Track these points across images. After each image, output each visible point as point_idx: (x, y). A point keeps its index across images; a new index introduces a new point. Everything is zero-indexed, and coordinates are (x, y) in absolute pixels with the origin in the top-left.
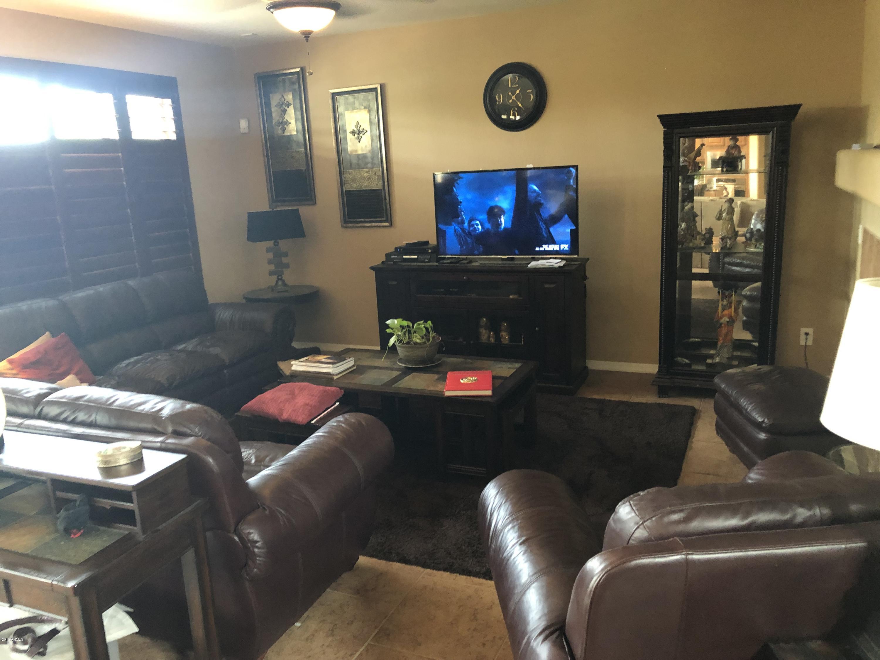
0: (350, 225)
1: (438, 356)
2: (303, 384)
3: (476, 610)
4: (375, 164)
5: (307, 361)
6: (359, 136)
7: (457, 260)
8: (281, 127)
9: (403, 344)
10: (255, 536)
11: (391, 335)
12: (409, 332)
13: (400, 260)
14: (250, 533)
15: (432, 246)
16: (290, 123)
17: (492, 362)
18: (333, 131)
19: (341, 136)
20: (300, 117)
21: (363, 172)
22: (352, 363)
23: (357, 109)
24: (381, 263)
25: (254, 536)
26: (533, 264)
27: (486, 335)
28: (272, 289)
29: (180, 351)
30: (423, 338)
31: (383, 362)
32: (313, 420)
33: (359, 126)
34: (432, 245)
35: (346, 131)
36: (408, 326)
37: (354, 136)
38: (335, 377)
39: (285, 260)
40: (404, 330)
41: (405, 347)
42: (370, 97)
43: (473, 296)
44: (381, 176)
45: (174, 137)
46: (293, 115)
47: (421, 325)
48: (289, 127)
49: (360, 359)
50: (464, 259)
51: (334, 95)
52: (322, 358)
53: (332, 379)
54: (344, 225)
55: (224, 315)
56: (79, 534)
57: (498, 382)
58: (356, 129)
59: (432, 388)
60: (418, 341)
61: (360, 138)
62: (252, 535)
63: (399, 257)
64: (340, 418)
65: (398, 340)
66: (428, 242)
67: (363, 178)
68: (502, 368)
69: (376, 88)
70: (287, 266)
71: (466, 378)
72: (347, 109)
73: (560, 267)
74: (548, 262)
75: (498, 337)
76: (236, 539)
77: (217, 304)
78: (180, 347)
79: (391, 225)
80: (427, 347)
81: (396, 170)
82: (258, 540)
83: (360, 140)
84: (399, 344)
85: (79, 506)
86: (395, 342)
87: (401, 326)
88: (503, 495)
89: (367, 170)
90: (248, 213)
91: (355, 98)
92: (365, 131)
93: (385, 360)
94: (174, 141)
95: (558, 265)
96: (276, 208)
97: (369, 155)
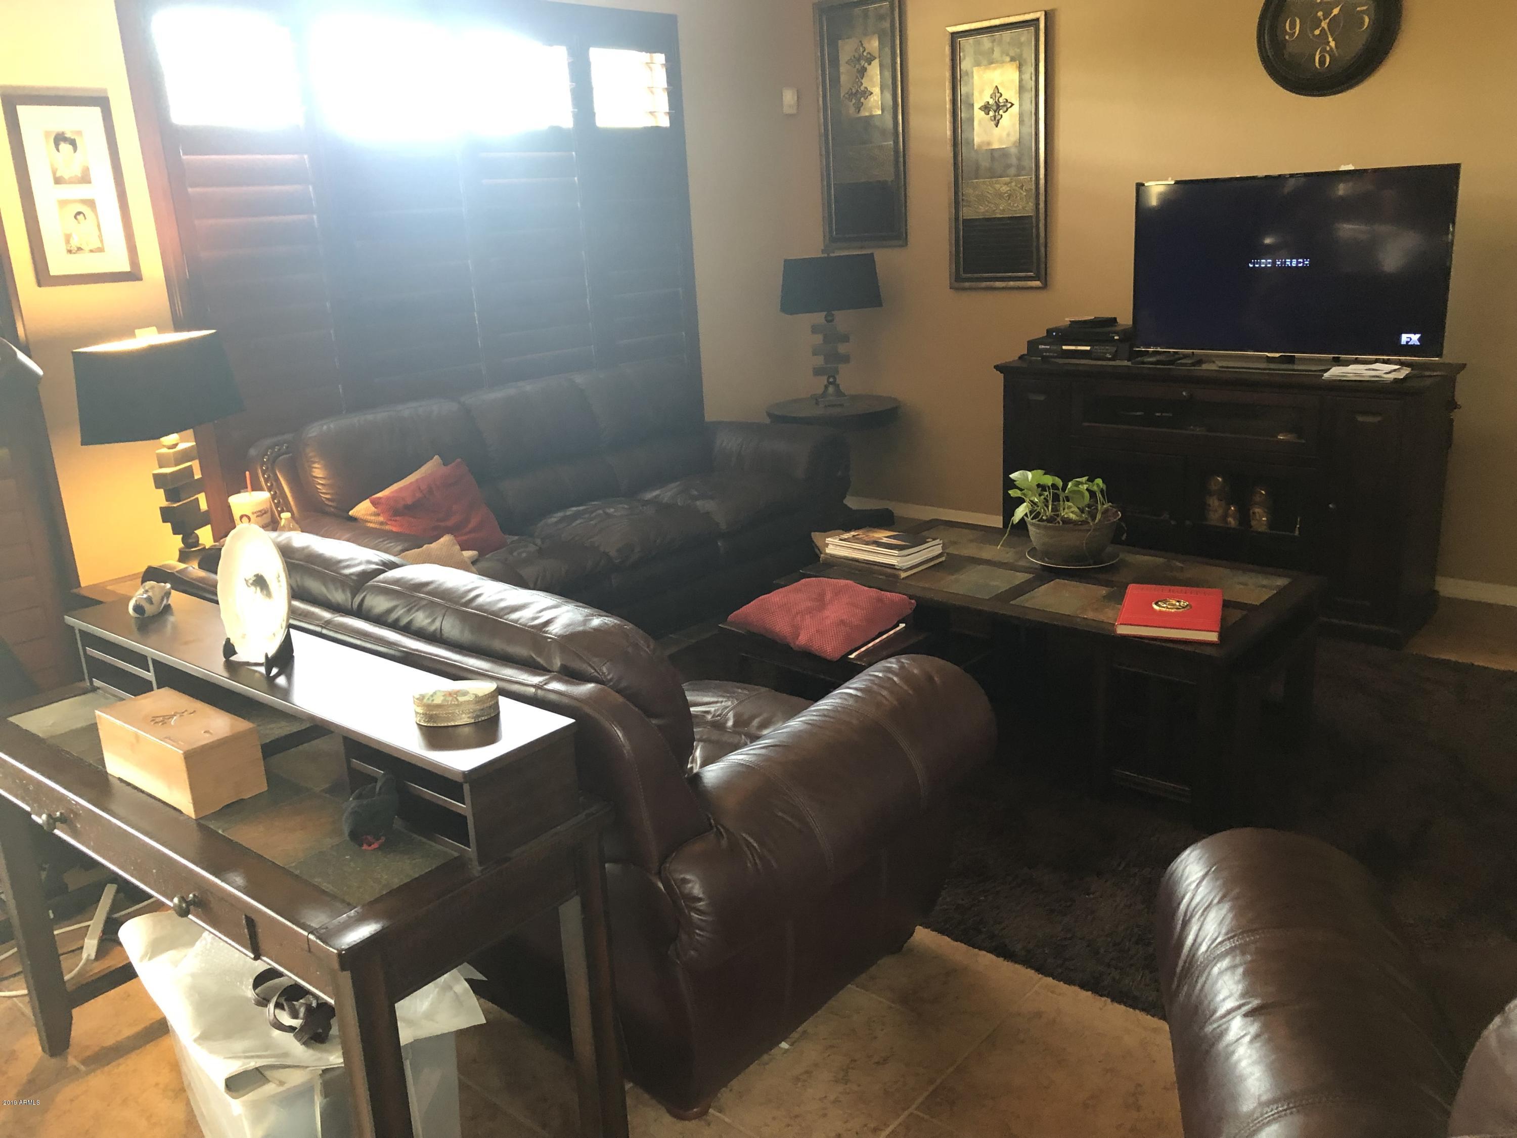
0: (967, 284)
1: (1110, 549)
2: (843, 582)
3: (1139, 1085)
4: (1024, 168)
5: (855, 539)
6: (997, 114)
7: (1172, 358)
8: (854, 101)
9: (1041, 520)
10: (696, 889)
11: (1020, 501)
12: (1056, 498)
13: (1055, 355)
14: (685, 881)
15: (1122, 328)
16: (872, 93)
17: (1227, 572)
18: (948, 106)
19: (963, 114)
20: (890, 82)
21: (998, 183)
22: (938, 550)
23: (997, 62)
24: (1017, 358)
25: (692, 888)
26: (1335, 372)
27: (1220, 512)
28: (816, 399)
29: (648, 502)
30: (1082, 511)
31: (996, 551)
32: (851, 653)
33: (998, 95)
34: (1122, 325)
35: (973, 105)
36: (1054, 486)
37: (988, 114)
38: (903, 575)
39: (842, 349)
40: (1046, 493)
41: (1045, 527)
42: (1023, 39)
43: (1199, 431)
44: (1034, 191)
45: (665, 122)
46: (877, 79)
47: (1082, 485)
48: (869, 101)
49: (955, 543)
50: (1186, 356)
51: (955, 37)
52: (882, 535)
53: (897, 577)
54: (956, 285)
55: (727, 442)
56: (375, 846)
57: (1236, 615)
58: (991, 102)
59: (1090, 615)
60: (1072, 516)
61: (998, 117)
62: (690, 885)
63: (1054, 348)
64: (890, 663)
65: (1031, 512)
66: (1115, 319)
67: (1000, 195)
68: (1246, 585)
69: (1038, 20)
70: (846, 359)
71: (1165, 601)
72: (978, 64)
73: (1396, 381)
74: (1369, 370)
75: (1245, 516)
76: (661, 885)
77: (720, 423)
78: (649, 496)
79: (1045, 286)
80: (1089, 530)
81: (1064, 179)
82: (701, 896)
83: (998, 123)
84: (1034, 521)
85: (380, 793)
86: (1026, 515)
87: (1039, 486)
88: (1218, 883)
89: (1007, 179)
90: (785, 261)
91: (993, 41)
92: (1009, 105)
93: (1002, 548)
94: (666, 128)
95: (1392, 376)
96: (834, 253)
97: (1014, 151)
